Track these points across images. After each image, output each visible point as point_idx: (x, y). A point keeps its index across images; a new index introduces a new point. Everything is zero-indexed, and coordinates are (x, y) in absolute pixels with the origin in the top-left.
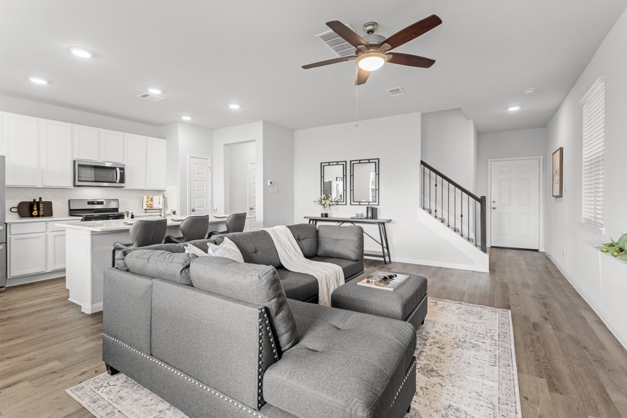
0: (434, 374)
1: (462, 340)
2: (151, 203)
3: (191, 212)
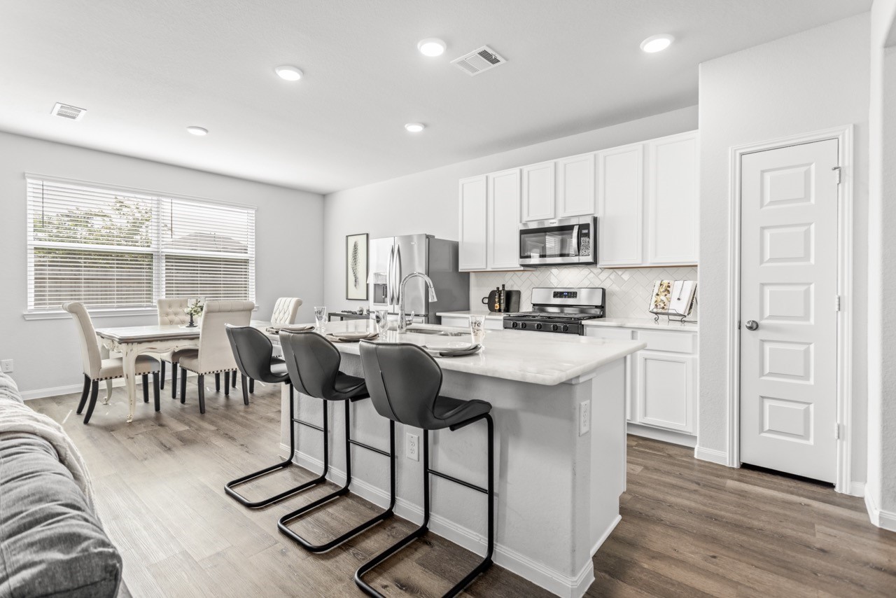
2: (662, 297)
3: (745, 330)
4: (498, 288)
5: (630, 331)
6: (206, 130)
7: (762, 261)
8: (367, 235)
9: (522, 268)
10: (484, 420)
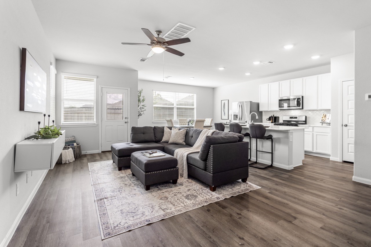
0: (120, 178)
1: (121, 192)
2: (324, 118)
3: (344, 127)
4: (272, 116)
5: (312, 127)
6: (194, 78)
7: (348, 109)
8: (228, 100)
9: (280, 110)
10: (271, 139)
